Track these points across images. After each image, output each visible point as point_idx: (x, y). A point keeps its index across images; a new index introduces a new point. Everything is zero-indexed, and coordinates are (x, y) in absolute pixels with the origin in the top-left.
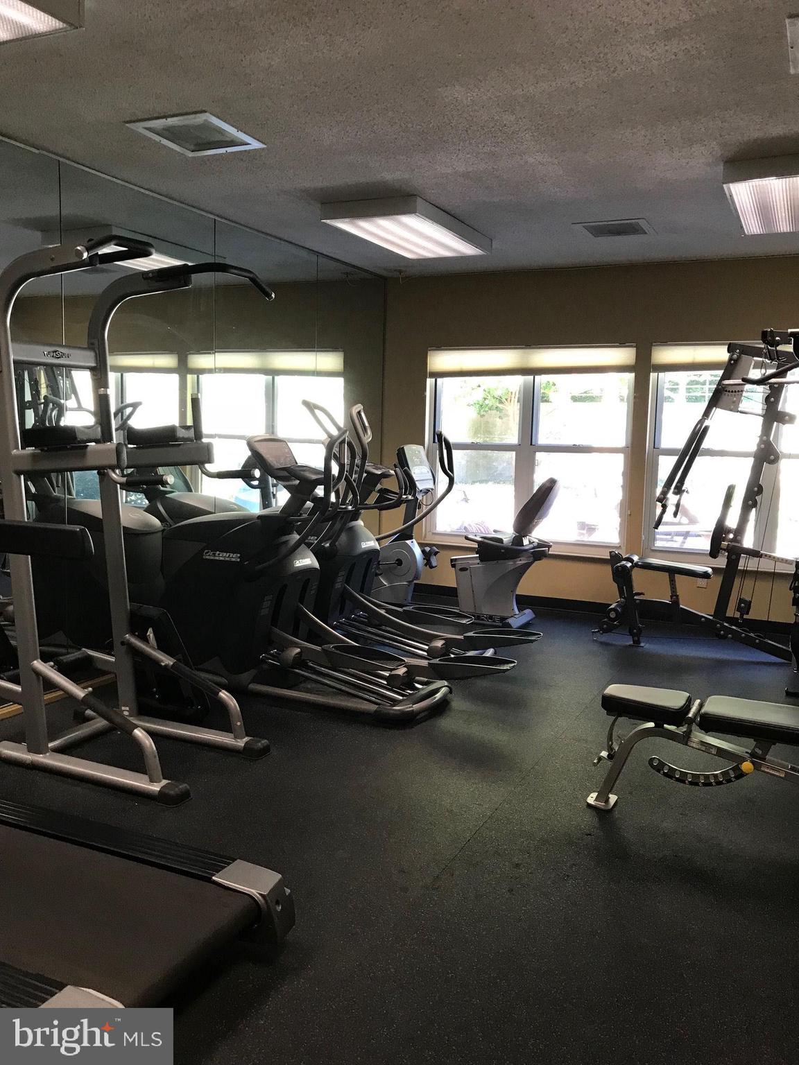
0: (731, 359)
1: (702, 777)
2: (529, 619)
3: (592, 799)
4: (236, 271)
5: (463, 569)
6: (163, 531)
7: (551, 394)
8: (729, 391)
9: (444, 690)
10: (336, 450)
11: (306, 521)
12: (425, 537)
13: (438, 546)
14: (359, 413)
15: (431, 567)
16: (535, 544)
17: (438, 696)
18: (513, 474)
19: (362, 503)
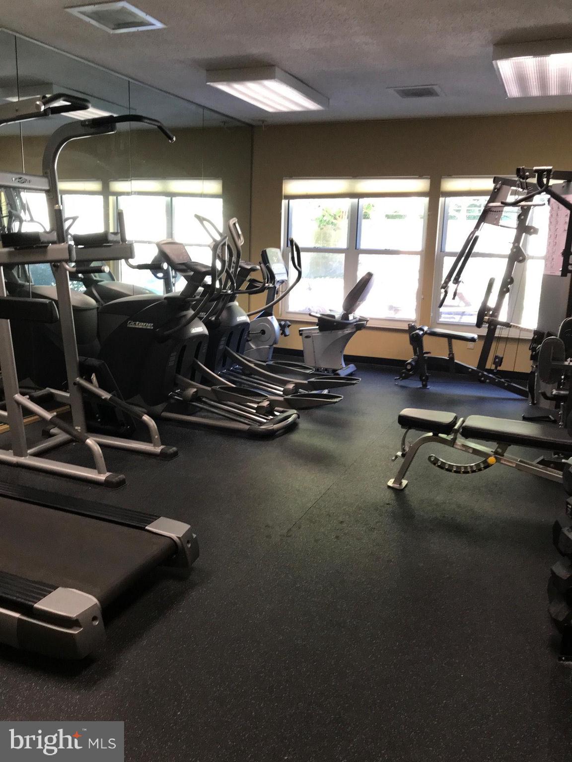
0: (495, 188)
1: (462, 468)
2: (352, 371)
3: (391, 483)
4: (148, 121)
5: (307, 337)
6: (98, 308)
7: (370, 213)
8: (493, 211)
9: (294, 416)
10: (219, 251)
11: (199, 301)
12: (281, 315)
13: (290, 321)
14: (234, 224)
15: (286, 336)
16: (357, 319)
17: (290, 420)
18: (343, 271)
19: (237, 289)
